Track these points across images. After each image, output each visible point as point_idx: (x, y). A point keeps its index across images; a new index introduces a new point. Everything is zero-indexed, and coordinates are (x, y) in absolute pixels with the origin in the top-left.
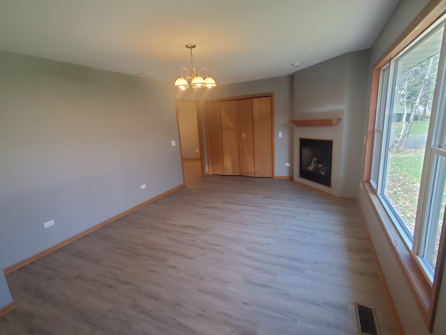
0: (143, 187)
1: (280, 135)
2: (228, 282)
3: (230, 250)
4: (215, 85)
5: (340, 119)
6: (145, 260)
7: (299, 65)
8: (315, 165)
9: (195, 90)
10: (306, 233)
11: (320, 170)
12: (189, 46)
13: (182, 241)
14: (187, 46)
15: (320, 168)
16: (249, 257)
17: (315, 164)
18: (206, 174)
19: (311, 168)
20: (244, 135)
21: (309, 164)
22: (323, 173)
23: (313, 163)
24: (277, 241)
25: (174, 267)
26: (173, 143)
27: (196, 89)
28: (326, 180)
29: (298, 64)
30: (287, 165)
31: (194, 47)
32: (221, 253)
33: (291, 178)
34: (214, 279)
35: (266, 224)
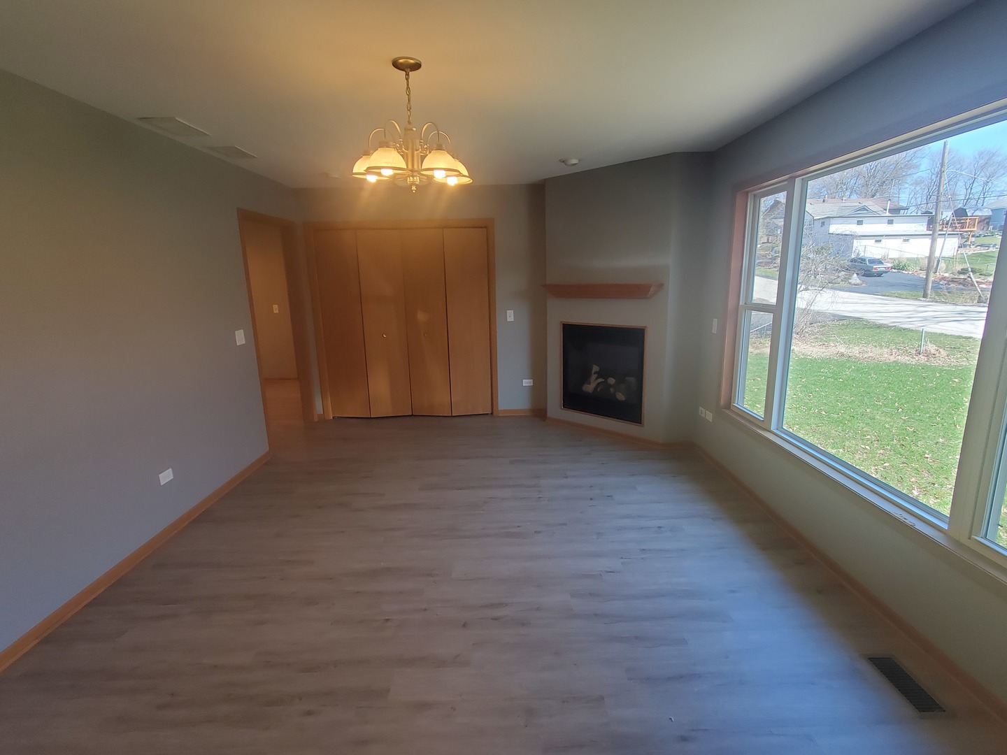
0: (166, 476)
1: (510, 316)
2: (601, 698)
3: (538, 609)
4: (467, 180)
5: (661, 286)
6: (309, 713)
7: (576, 164)
8: (600, 380)
9: (414, 188)
10: (662, 529)
11: (612, 390)
12: (401, 63)
13: (388, 620)
14: (396, 64)
15: (611, 386)
16: (596, 615)
17: (596, 379)
18: (316, 419)
19: (589, 388)
20: (421, 317)
21: (585, 378)
22: (621, 397)
23: (594, 377)
24: (622, 560)
25: (423, 706)
26: (240, 338)
27: (417, 186)
28: (631, 411)
29: (574, 161)
30: (527, 383)
31: (417, 66)
32: (523, 625)
33: (539, 413)
34: (564, 702)
35: (565, 524)
